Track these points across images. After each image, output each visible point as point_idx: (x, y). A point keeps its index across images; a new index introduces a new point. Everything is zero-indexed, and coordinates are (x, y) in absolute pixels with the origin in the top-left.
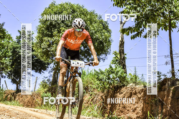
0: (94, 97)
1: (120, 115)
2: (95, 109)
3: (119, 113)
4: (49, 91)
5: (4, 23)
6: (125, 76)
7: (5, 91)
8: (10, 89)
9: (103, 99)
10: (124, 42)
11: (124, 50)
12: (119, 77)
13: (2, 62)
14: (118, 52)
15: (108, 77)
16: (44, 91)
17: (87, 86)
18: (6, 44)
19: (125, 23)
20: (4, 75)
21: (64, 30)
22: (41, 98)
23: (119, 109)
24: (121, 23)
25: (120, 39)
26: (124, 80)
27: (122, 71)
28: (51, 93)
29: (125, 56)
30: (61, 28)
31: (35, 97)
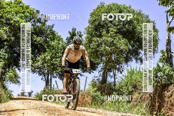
0: (143, 96)
1: (168, 113)
2: (143, 107)
3: (167, 111)
4: (98, 90)
5: (54, 25)
6: (173, 74)
7: (56, 91)
8: (61, 89)
9: (151, 97)
10: (171, 41)
11: (170, 48)
12: (166, 75)
13: (53, 62)
14: (165, 51)
15: (156, 75)
16: (93, 91)
17: (136, 85)
18: (56, 46)
19: (171, 22)
20: (55, 75)
21: (112, 30)
22: (91, 98)
23: (167, 107)
24: (168, 22)
25: (167, 38)
26: (172, 78)
27: (169, 69)
28: (101, 92)
29: (172, 54)
30: (109, 29)
31: (85, 96)
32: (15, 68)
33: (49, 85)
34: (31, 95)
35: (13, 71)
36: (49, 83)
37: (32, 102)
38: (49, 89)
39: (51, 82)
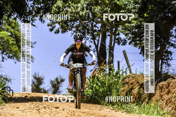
32: (15, 19)
33: (105, 63)
34: (58, 88)
35: (10, 28)
36: (105, 58)
37: (61, 108)
38: (108, 72)
39: (112, 55)
